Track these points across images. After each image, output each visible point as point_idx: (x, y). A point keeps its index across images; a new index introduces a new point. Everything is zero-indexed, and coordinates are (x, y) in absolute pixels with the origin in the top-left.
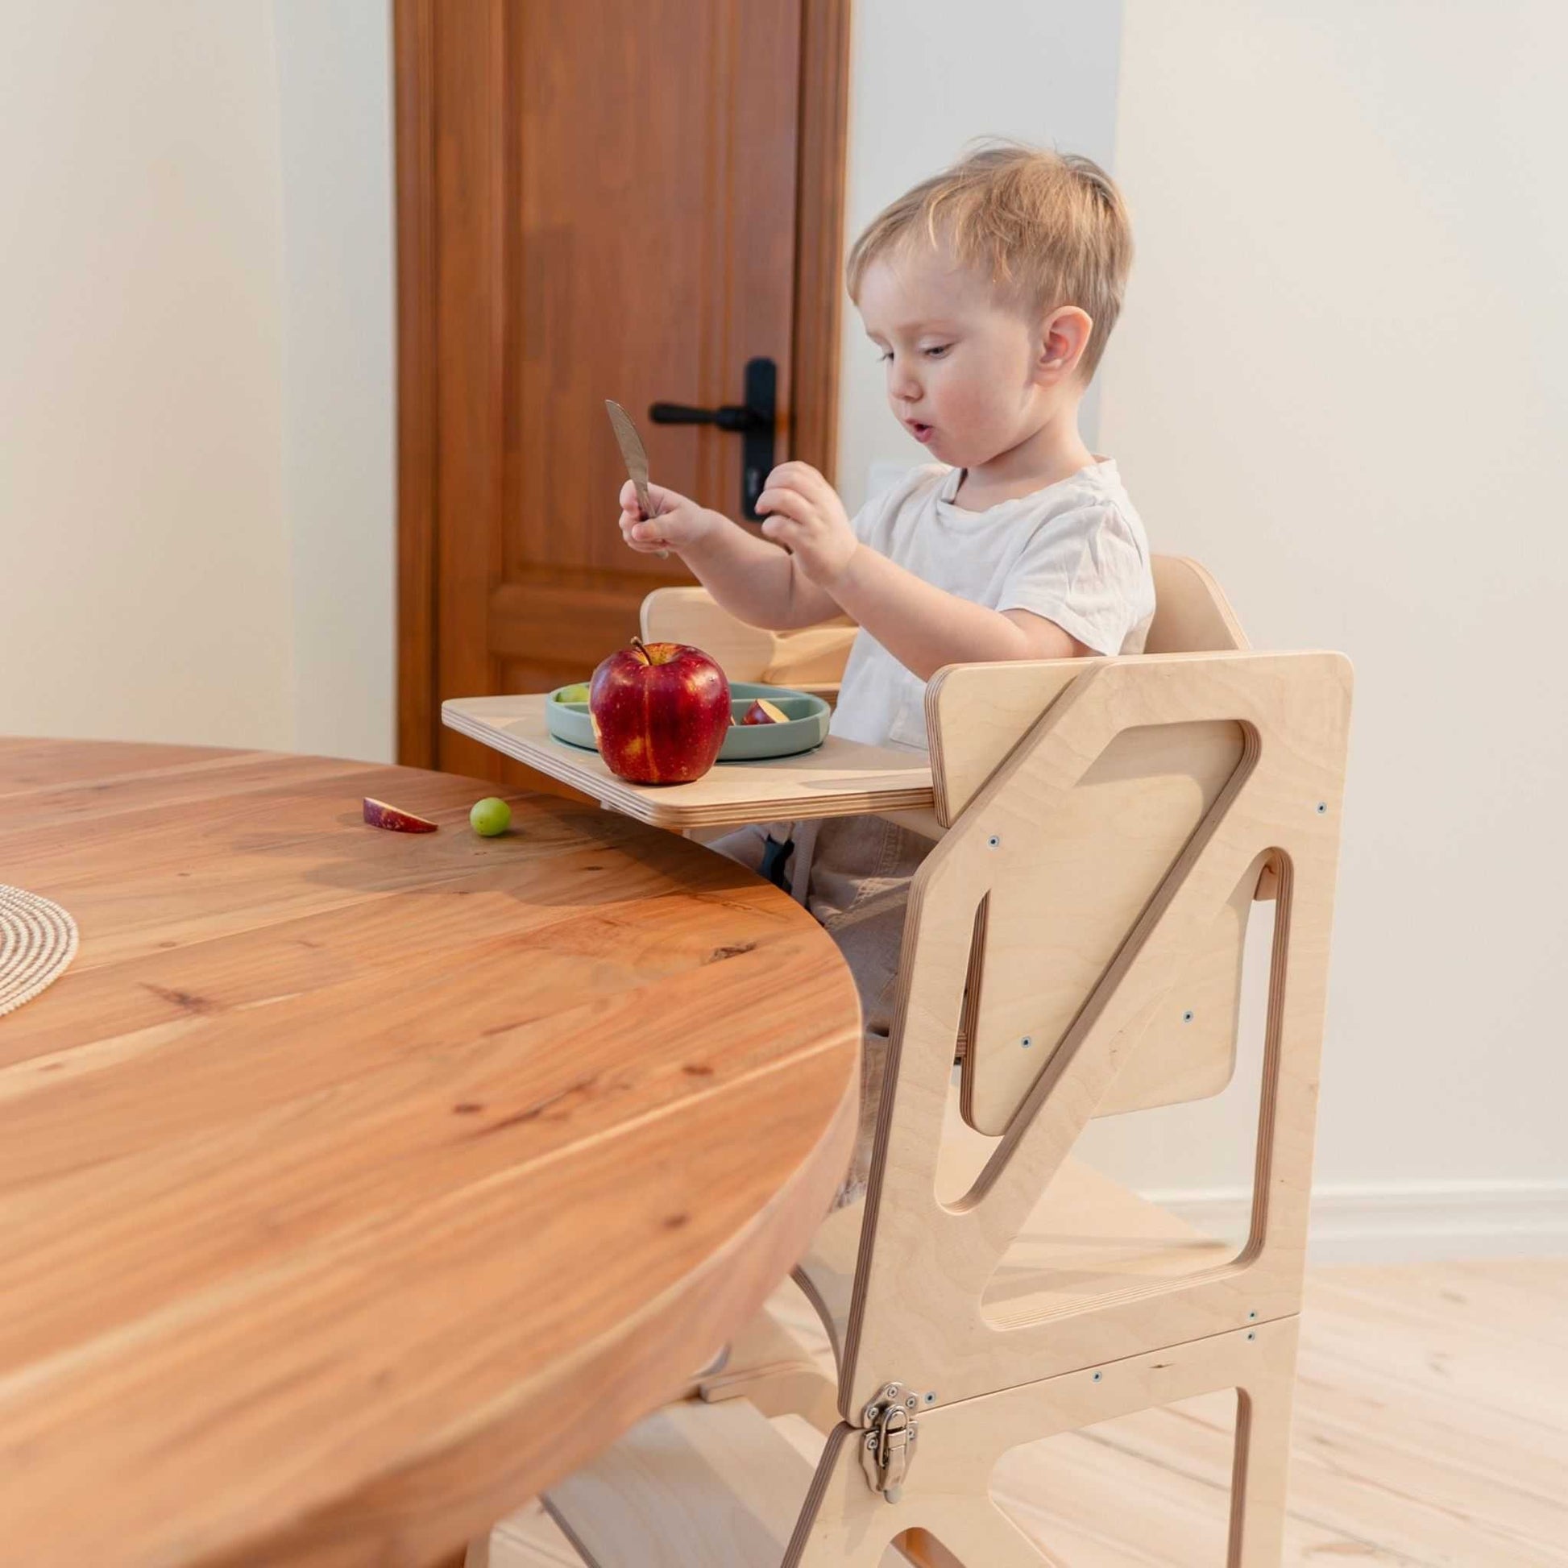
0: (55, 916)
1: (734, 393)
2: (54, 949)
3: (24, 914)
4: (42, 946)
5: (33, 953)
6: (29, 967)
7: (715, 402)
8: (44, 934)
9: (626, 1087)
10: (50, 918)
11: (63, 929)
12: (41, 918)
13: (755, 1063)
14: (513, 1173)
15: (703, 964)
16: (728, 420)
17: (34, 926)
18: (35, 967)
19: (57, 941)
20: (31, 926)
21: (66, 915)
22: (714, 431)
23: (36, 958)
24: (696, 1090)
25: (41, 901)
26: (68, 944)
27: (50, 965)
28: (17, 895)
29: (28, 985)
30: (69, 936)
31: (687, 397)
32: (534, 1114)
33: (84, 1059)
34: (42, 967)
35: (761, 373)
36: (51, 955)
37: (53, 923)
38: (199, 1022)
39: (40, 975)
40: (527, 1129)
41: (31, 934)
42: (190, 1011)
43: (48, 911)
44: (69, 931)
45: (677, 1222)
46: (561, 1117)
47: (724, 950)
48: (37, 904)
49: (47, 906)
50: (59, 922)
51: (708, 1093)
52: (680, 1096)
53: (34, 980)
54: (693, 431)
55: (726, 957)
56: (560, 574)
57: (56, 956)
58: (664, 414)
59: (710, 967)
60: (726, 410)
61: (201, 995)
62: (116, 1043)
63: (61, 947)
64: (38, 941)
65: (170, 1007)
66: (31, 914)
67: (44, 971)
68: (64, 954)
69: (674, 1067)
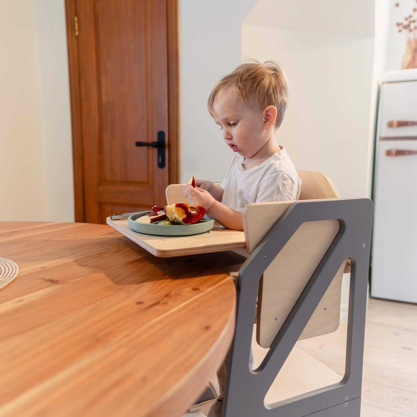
0: (12, 265)
1: (155, 139)
2: (11, 273)
3: (3, 264)
4: (8, 273)
5: (5, 274)
6: (4, 278)
7: (150, 141)
8: (9, 270)
9: (179, 294)
10: (11, 265)
11: (14, 268)
12: (8, 265)
14: (158, 319)
16: (154, 145)
17: (6, 267)
18: (6, 278)
19: (12, 271)
20: (5, 267)
21: (15, 264)
22: (151, 148)
23: (6, 276)
24: (197, 294)
25: (8, 261)
26: (16, 272)
27: (10, 278)
28: (2, 259)
29: (3, 283)
30: (16, 270)
31: (144, 140)
32: (158, 303)
33: (29, 298)
34: (8, 278)
35: (161, 134)
36: (11, 275)
37: (12, 266)
38: (58, 286)
39: (7, 280)
40: (157, 307)
41: (5, 270)
42: (54, 284)
43: (11, 263)
44: (16, 268)
45: (207, 328)
46: (166, 303)
48: (8, 262)
49: (10, 262)
50: (13, 266)
51: (201, 295)
53: (5, 282)
54: (145, 148)
56: (114, 182)
57: (12, 275)
58: (139, 144)
60: (154, 143)
61: (56, 279)
62: (36, 293)
63: (14, 272)
64: (7, 271)
65: (49, 283)
66: (5, 264)
67: (8, 279)
68: (14, 274)
69: (190, 289)
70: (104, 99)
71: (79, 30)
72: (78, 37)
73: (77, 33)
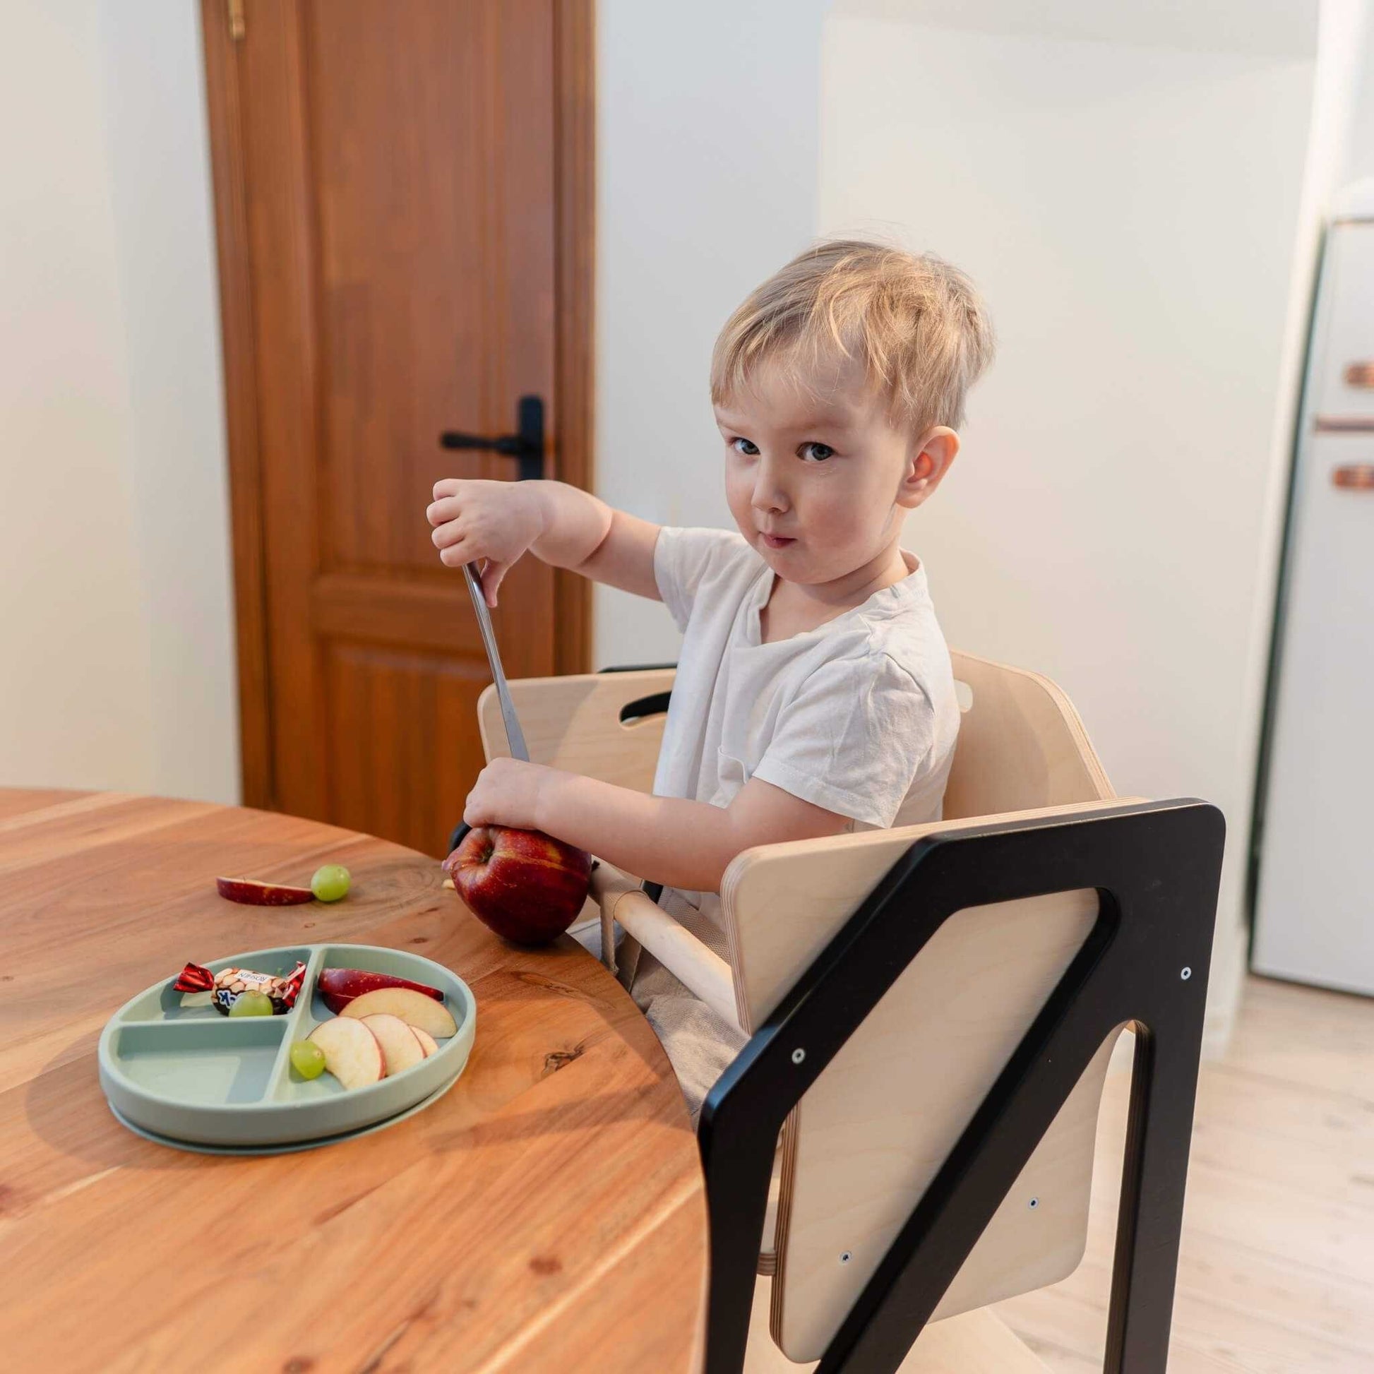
1: (508, 423)
7: (493, 431)
9: (471, 1304)
13: (605, 1247)
15: (536, 1081)
16: (504, 447)
22: (494, 455)
24: (547, 1301)
31: (471, 427)
32: (373, 1369)
35: (531, 408)
47: (554, 1057)
51: (561, 1305)
52: (531, 1315)
54: (475, 455)
55: (557, 1069)
56: (367, 568)
58: (453, 441)
59: (543, 1085)
60: (505, 438)
69: (517, 1263)
70: (334, 272)
71: (246, 18)
72: (241, 43)
73: (237, 29)
